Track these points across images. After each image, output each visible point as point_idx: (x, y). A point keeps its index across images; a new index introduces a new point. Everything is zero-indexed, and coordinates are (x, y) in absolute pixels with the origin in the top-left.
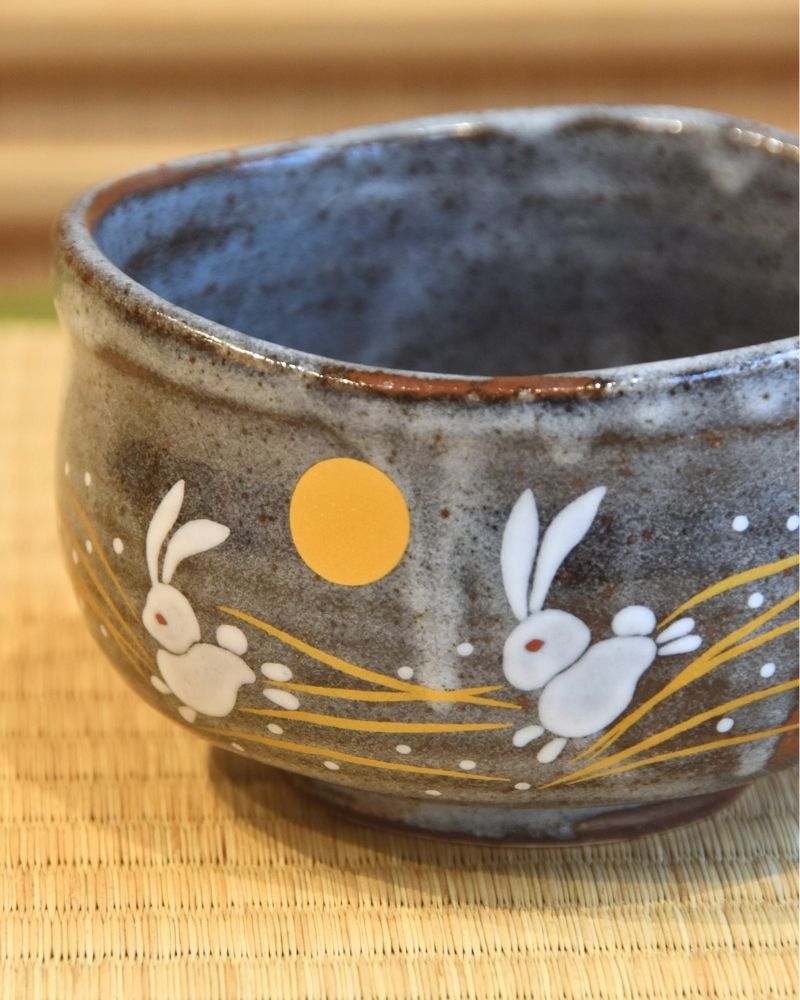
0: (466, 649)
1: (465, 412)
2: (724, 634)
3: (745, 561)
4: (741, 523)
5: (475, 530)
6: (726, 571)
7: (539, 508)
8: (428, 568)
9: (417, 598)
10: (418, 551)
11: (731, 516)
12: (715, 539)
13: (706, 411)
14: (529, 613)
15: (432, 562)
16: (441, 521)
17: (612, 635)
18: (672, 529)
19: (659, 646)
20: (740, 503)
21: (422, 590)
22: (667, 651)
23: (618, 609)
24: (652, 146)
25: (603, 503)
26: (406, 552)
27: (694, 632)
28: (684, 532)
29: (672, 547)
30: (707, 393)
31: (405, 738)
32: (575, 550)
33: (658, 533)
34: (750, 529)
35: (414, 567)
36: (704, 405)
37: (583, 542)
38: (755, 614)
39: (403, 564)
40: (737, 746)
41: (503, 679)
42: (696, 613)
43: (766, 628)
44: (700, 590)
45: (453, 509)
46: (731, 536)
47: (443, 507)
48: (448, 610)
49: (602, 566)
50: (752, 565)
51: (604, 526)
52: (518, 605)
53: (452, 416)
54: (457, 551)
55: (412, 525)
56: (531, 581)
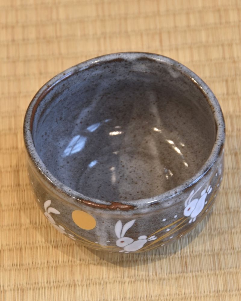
0: (108, 241)
1: (106, 211)
2: (162, 236)
3: (166, 225)
4: (164, 220)
5: (109, 225)
6: (161, 228)
7: (122, 223)
8: (100, 230)
9: (98, 233)
10: (98, 227)
11: (162, 219)
12: (159, 223)
13: (156, 208)
14: (121, 238)
15: (101, 229)
16: (102, 223)
17: (138, 240)
18: (150, 223)
20: (164, 217)
21: (99, 233)
23: (139, 236)
24: (157, 65)
25: (135, 222)
26: (96, 227)
28: (152, 224)
29: (150, 226)
32: (130, 228)
33: (147, 225)
34: (166, 220)
35: (97, 229)
36: (155, 208)
37: (131, 227)
38: (168, 232)
39: (95, 228)
41: (116, 245)
44: (156, 231)
45: (105, 222)
46: (162, 222)
47: (102, 221)
48: (104, 236)
49: (135, 231)
51: (135, 225)
52: (119, 236)
53: (103, 211)
54: (106, 227)
55: (97, 223)
56: (121, 233)
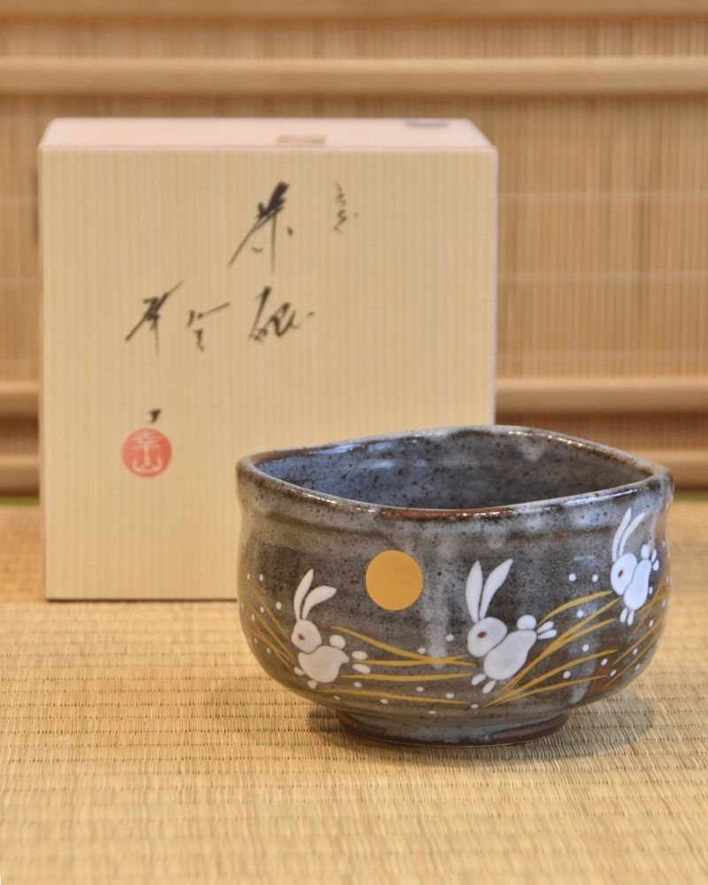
0: (450, 638)
1: (449, 525)
2: (567, 630)
3: (575, 595)
4: (572, 577)
5: (454, 581)
6: (567, 600)
7: (483, 569)
8: (432, 600)
9: (427, 614)
10: (427, 592)
11: (568, 574)
12: (562, 585)
13: (557, 523)
14: (479, 619)
15: (434, 597)
16: (437, 578)
17: (516, 629)
18: (543, 579)
19: (538, 635)
20: (572, 568)
21: (430, 610)
22: (541, 637)
23: (520, 616)
24: (494, 442)
25: (511, 567)
26: (422, 593)
27: (553, 628)
28: (548, 581)
29: (543, 588)
30: (557, 515)
31: (420, 684)
32: (500, 589)
33: (536, 581)
34: (577, 580)
35: (426, 600)
36: (556, 520)
38: (580, 620)
39: (420, 598)
40: (572, 686)
42: (554, 619)
43: (585, 627)
44: (555, 608)
45: (443, 571)
46: (568, 583)
47: (438, 571)
48: (442, 619)
49: (512, 596)
50: (578, 597)
51: (512, 578)
52: (474, 615)
53: (443, 527)
54: (446, 591)
55: (424, 580)
56: (480, 604)
